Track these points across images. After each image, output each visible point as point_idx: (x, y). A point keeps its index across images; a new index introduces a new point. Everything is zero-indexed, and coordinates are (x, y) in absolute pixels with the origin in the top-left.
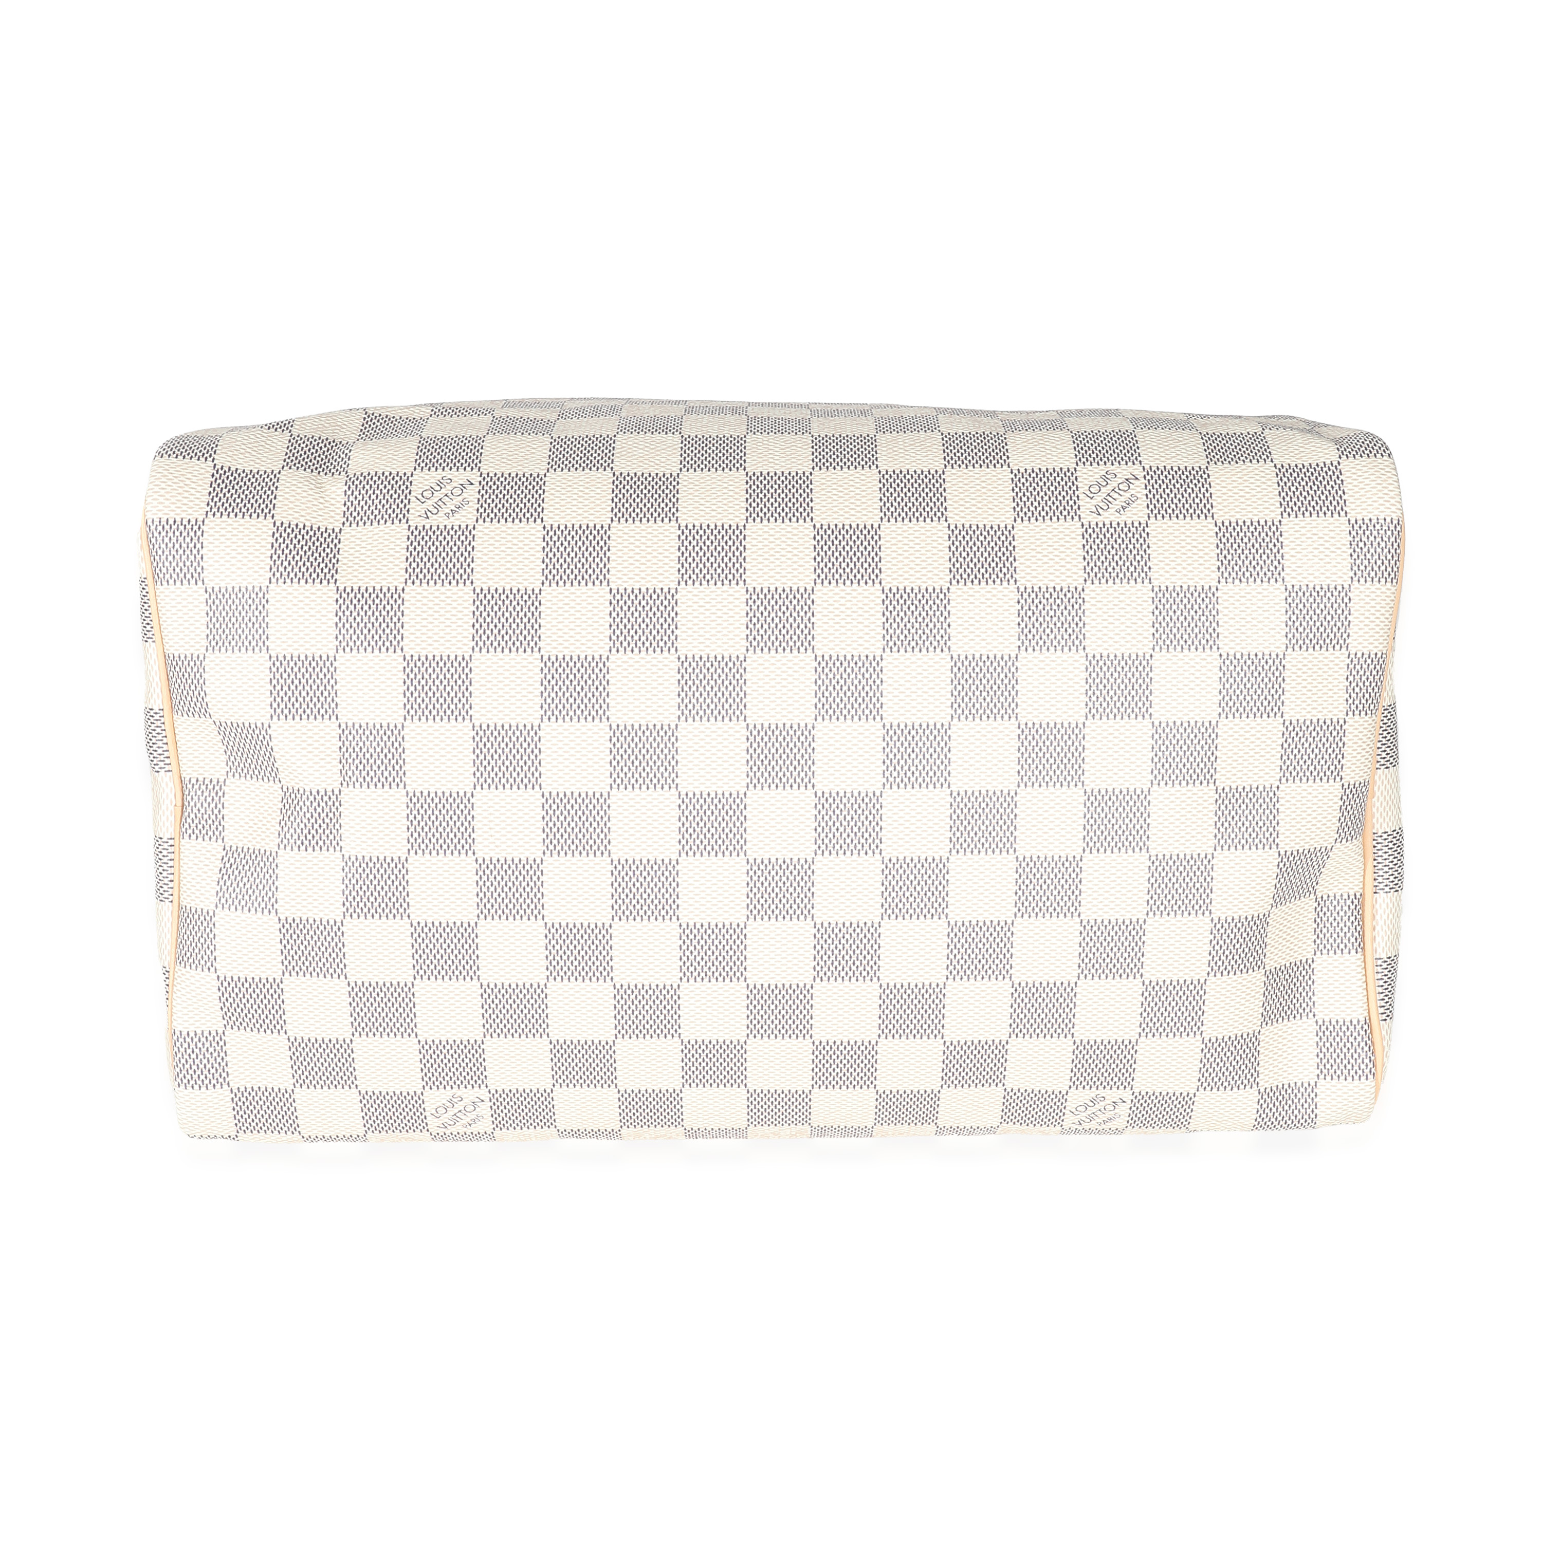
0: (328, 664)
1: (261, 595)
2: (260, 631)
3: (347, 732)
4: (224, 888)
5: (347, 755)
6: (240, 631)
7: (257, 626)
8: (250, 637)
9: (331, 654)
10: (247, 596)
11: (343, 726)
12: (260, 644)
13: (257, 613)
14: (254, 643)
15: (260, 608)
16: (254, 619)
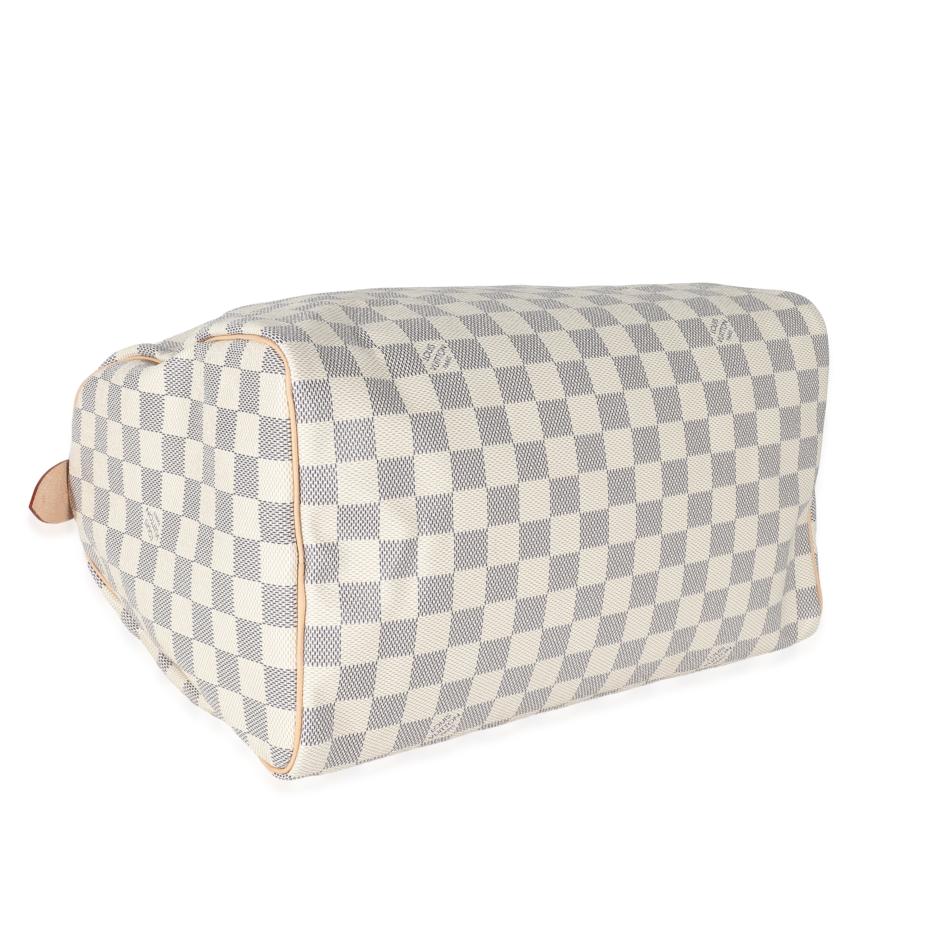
0: (409, 462)
1: (369, 423)
2: (371, 446)
3: (420, 502)
4: (346, 610)
5: (421, 516)
6: (358, 447)
7: (368, 443)
8: (365, 450)
9: (411, 455)
10: (360, 425)
11: (418, 499)
12: (371, 454)
13: (368, 435)
14: (367, 454)
15: (370, 431)
16: (366, 439)
